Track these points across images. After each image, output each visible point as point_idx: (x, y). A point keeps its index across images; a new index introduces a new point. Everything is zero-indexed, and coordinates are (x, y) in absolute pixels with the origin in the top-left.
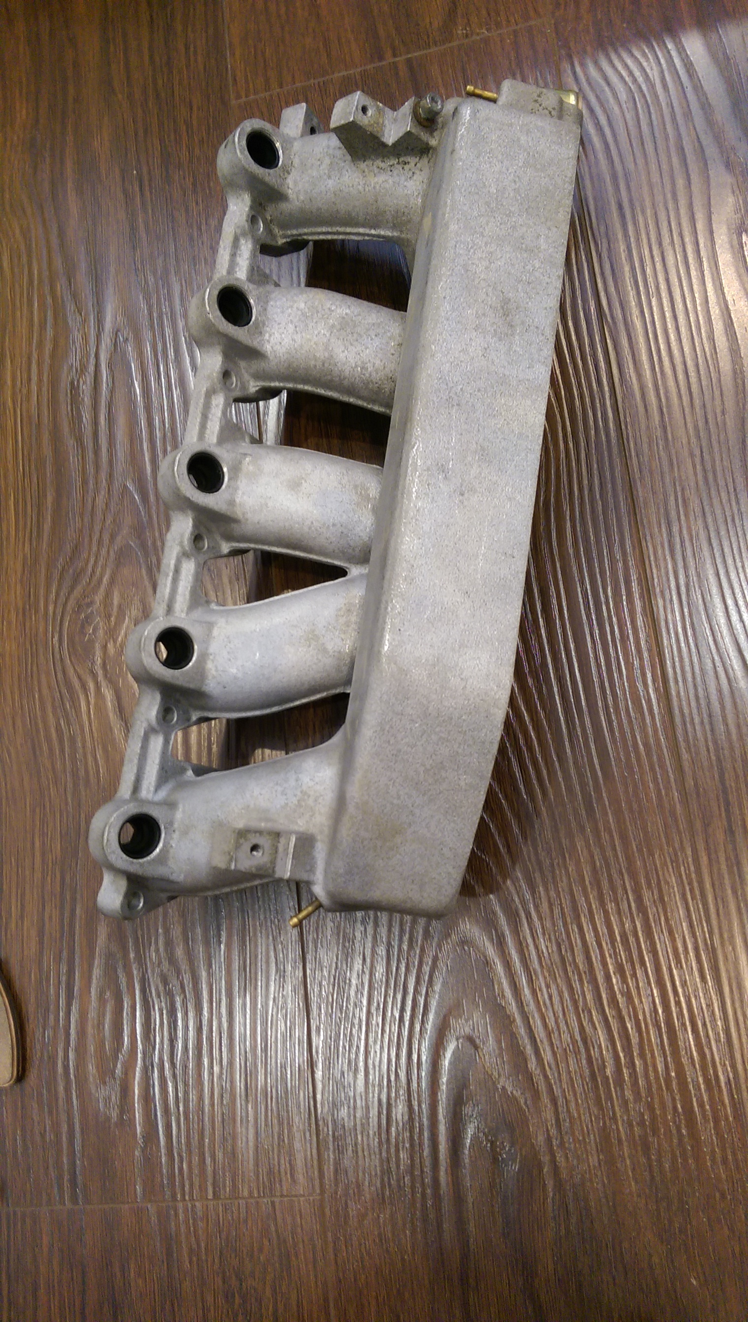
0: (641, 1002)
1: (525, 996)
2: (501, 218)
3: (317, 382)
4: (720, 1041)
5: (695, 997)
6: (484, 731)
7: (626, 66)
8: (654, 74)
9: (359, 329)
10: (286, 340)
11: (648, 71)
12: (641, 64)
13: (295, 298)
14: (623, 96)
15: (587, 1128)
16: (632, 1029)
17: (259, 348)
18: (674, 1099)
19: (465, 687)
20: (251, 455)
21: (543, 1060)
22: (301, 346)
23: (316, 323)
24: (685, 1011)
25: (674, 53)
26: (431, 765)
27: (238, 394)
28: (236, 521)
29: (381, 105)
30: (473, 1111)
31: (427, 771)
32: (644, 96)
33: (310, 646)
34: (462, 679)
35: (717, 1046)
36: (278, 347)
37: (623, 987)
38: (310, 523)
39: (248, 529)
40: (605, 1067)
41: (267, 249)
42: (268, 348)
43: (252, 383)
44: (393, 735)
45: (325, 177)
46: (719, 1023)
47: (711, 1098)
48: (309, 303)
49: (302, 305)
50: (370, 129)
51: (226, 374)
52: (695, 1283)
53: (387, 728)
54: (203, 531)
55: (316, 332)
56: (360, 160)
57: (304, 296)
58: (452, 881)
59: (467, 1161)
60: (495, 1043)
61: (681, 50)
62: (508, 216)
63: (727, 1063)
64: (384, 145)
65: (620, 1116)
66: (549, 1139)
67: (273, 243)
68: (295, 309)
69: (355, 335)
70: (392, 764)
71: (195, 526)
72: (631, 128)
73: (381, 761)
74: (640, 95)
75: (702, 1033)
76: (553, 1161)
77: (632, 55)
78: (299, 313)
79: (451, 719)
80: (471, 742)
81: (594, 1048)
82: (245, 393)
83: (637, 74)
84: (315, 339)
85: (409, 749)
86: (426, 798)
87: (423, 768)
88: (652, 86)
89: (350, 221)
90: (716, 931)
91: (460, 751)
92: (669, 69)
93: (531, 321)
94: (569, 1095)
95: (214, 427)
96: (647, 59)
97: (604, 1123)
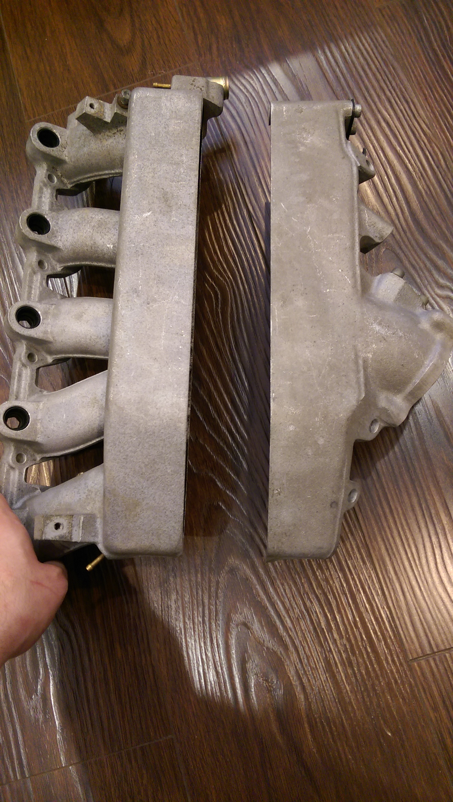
0: (334, 582)
1: (271, 592)
2: (159, 149)
3: (91, 259)
4: (379, 595)
5: (362, 573)
6: (175, 437)
7: (242, 84)
8: (258, 87)
9: (109, 226)
10: (69, 238)
11: (254, 85)
12: (249, 82)
13: (73, 215)
14: (243, 100)
15: (317, 660)
16: (331, 598)
17: (55, 245)
18: (360, 634)
19: (159, 413)
20: (55, 304)
21: (286, 627)
22: (78, 240)
23: (85, 226)
24: (358, 583)
25: (266, 75)
26: (148, 462)
27: (50, 272)
28: (50, 342)
29: (102, 101)
30: (252, 665)
31: (146, 465)
32: (254, 99)
33: (94, 407)
34: (157, 409)
35: (378, 598)
36: (66, 243)
37: (323, 577)
38: (90, 337)
39: (57, 346)
40: (320, 623)
41: (60, 192)
42: (60, 245)
43: (58, 266)
44: (122, 447)
45: (82, 147)
46: (377, 586)
47: (380, 627)
48: (80, 216)
49: (76, 218)
50: (96, 115)
51: (40, 263)
52: (390, 734)
53: (117, 442)
54: (34, 351)
55: (85, 231)
56: (97, 133)
57: (78, 212)
58: (176, 531)
59: (254, 695)
60: (258, 623)
61: (269, 73)
62: (163, 147)
63: (385, 607)
64: (106, 123)
65: (334, 649)
66: (297, 672)
67: (65, 188)
68: (73, 220)
69: (107, 229)
70: (124, 464)
71: (27, 348)
72: (250, 116)
73: (118, 463)
74: (252, 98)
75: (368, 593)
76: (302, 683)
77: (244, 78)
78: (75, 222)
79: (154, 433)
80: (169, 445)
81: (313, 613)
82: (55, 271)
83: (248, 87)
84: (85, 235)
85: (133, 454)
86: (149, 482)
87: (143, 465)
88: (258, 93)
89: (99, 168)
90: (366, 535)
91: (163, 451)
92: (265, 84)
93: (181, 202)
94: (304, 644)
95: (36, 292)
96: (253, 80)
97: (326, 655)
